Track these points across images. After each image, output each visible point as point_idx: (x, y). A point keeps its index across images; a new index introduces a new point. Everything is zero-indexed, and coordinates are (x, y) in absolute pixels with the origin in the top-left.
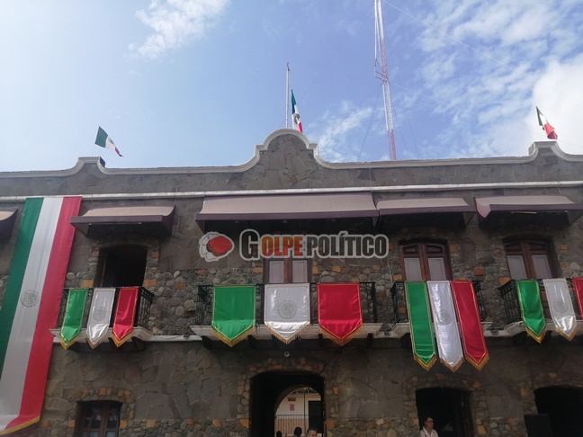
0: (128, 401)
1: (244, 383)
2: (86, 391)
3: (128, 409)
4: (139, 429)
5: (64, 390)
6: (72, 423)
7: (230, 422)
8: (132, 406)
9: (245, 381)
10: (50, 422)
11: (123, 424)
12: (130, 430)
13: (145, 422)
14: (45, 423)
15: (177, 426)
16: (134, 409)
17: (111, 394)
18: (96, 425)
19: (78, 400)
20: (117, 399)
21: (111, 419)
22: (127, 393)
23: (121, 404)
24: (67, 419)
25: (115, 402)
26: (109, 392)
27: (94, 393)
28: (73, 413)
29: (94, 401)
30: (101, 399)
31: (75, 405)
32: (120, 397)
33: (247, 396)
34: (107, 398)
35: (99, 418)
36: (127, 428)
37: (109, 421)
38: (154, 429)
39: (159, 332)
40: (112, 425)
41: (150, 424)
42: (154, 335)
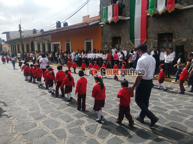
0: (175, 32)
2: (160, 30)
3: (176, 35)
4: (180, 42)
5: (153, 31)
6: (156, 41)
10: (150, 41)
11: (174, 40)
12: (177, 42)
13: (182, 39)
14: (148, 41)
16: (178, 35)
17: (169, 31)
18: (165, 41)
19: (158, 33)
20: (171, 32)
21: (170, 39)
22: (175, 30)
23: (173, 34)
24: (155, 40)
25: (170, 33)
27: (163, 31)
28: (157, 37)
29: (163, 33)
30: (165, 32)
31: (157, 35)
32: (172, 31)
34: (167, 32)
35: (165, 39)
36: (175, 42)
37: (169, 40)
38: (186, 41)
39: (187, 4)
40: (170, 41)
41: (184, 40)
42: (185, 6)
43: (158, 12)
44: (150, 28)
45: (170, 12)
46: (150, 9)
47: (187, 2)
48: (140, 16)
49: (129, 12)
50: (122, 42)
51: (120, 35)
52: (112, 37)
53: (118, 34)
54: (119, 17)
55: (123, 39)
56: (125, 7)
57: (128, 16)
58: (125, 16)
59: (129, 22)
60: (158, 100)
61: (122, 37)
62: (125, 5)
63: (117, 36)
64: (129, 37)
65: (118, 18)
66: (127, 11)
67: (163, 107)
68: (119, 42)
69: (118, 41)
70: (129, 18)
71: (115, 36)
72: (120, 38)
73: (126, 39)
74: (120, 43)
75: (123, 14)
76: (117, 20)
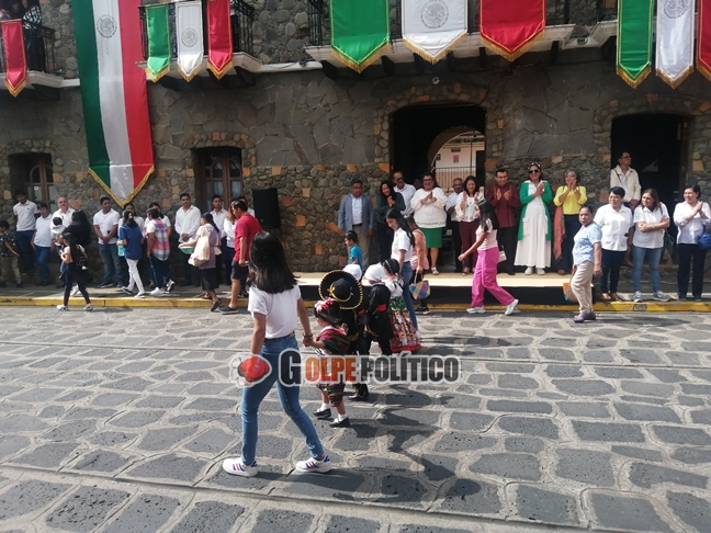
0: (247, 146)
1: (380, 120)
2: (197, 137)
3: (249, 156)
4: (265, 177)
5: (173, 136)
6: (190, 172)
7: (366, 167)
8: (252, 151)
9: (383, 117)
10: (166, 171)
11: (246, 172)
12: (255, 178)
13: (270, 170)
14: (162, 172)
15: (306, 173)
16: (256, 155)
17: (227, 139)
18: (218, 174)
19: (191, 146)
20: (234, 144)
21: (233, 167)
22: (244, 137)
23: (240, 150)
24: (184, 168)
25: (232, 148)
26: (223, 138)
27: (207, 140)
28: (189, 161)
29: (209, 148)
30: (215, 145)
31: (189, 152)
32: (237, 142)
33: (386, 136)
34: (223, 144)
35: (219, 166)
36: (251, 176)
37: (231, 170)
38: (281, 176)
39: (269, 60)
40: (236, 174)
41: (276, 171)
42: (264, 63)
44: (161, 127)
47: (270, 53)
48: (120, 78)
49: (73, 59)
50: (56, 176)
51: (45, 147)
52: (8, 153)
53: (36, 144)
54: (32, 74)
55: (59, 162)
56: (55, 40)
57: (69, 73)
58: (58, 74)
59: (77, 97)
61: (53, 154)
62: (53, 31)
63: (34, 150)
64: (86, 157)
65: (27, 79)
66: (63, 48)
67: (222, 395)
68: (43, 176)
69: (37, 170)
70: (76, 82)
71: (21, 151)
72: (47, 159)
73: (72, 163)
74: (50, 179)
75: (50, 64)
76: (24, 85)
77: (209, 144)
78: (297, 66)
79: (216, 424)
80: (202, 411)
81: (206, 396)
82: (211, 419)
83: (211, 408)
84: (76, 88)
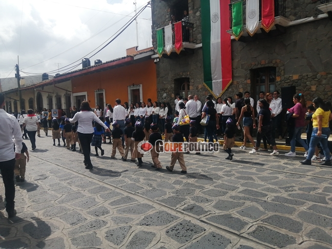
0: (279, 65)
2: (253, 63)
3: (280, 70)
4: (289, 81)
5: (242, 65)
6: (249, 81)
8: (282, 68)
10: (237, 82)
11: (278, 79)
12: (283, 82)
13: (292, 77)
14: (235, 82)
15: (314, 77)
16: (284, 70)
17: (269, 63)
18: (263, 81)
19: (250, 68)
20: (272, 65)
21: (271, 78)
22: (278, 61)
23: (275, 68)
24: (246, 79)
25: (272, 67)
26: (267, 62)
27: (258, 64)
28: (249, 76)
29: (259, 68)
30: (262, 66)
31: (249, 72)
32: (274, 64)
34: (266, 66)
35: (264, 78)
36: (281, 81)
38: (298, 80)
39: (294, 18)
40: (272, 81)
41: (295, 77)
43: (248, 33)
44: (236, 61)
45: (267, 30)
46: (235, 28)
47: (295, 15)
48: (219, 40)
49: (200, 35)
50: (191, 87)
51: (187, 75)
52: (174, 79)
53: (184, 74)
54: (184, 43)
55: (192, 81)
56: (194, 28)
57: (198, 41)
58: (194, 43)
59: (201, 52)
60: (251, 179)
61: (190, 77)
62: (193, 24)
63: (183, 76)
64: (203, 78)
65: (182, 46)
66: (197, 33)
67: (259, 190)
68: (186, 87)
69: (184, 85)
70: (201, 45)
71: (179, 77)
72: (187, 80)
73: (198, 82)
74: (189, 89)
75: (191, 39)
76: (181, 49)
77: (259, 66)
78: (312, 18)
79: (254, 204)
80: (247, 196)
81: (250, 189)
82: (252, 201)
83: (252, 195)
84: (201, 48)
